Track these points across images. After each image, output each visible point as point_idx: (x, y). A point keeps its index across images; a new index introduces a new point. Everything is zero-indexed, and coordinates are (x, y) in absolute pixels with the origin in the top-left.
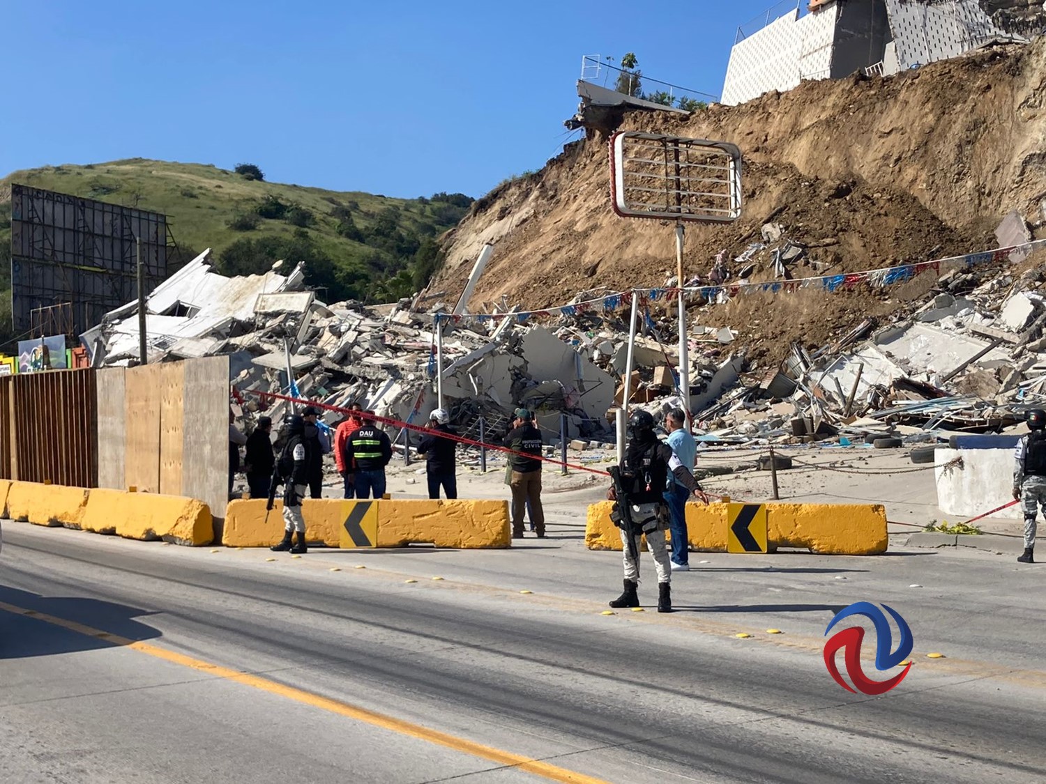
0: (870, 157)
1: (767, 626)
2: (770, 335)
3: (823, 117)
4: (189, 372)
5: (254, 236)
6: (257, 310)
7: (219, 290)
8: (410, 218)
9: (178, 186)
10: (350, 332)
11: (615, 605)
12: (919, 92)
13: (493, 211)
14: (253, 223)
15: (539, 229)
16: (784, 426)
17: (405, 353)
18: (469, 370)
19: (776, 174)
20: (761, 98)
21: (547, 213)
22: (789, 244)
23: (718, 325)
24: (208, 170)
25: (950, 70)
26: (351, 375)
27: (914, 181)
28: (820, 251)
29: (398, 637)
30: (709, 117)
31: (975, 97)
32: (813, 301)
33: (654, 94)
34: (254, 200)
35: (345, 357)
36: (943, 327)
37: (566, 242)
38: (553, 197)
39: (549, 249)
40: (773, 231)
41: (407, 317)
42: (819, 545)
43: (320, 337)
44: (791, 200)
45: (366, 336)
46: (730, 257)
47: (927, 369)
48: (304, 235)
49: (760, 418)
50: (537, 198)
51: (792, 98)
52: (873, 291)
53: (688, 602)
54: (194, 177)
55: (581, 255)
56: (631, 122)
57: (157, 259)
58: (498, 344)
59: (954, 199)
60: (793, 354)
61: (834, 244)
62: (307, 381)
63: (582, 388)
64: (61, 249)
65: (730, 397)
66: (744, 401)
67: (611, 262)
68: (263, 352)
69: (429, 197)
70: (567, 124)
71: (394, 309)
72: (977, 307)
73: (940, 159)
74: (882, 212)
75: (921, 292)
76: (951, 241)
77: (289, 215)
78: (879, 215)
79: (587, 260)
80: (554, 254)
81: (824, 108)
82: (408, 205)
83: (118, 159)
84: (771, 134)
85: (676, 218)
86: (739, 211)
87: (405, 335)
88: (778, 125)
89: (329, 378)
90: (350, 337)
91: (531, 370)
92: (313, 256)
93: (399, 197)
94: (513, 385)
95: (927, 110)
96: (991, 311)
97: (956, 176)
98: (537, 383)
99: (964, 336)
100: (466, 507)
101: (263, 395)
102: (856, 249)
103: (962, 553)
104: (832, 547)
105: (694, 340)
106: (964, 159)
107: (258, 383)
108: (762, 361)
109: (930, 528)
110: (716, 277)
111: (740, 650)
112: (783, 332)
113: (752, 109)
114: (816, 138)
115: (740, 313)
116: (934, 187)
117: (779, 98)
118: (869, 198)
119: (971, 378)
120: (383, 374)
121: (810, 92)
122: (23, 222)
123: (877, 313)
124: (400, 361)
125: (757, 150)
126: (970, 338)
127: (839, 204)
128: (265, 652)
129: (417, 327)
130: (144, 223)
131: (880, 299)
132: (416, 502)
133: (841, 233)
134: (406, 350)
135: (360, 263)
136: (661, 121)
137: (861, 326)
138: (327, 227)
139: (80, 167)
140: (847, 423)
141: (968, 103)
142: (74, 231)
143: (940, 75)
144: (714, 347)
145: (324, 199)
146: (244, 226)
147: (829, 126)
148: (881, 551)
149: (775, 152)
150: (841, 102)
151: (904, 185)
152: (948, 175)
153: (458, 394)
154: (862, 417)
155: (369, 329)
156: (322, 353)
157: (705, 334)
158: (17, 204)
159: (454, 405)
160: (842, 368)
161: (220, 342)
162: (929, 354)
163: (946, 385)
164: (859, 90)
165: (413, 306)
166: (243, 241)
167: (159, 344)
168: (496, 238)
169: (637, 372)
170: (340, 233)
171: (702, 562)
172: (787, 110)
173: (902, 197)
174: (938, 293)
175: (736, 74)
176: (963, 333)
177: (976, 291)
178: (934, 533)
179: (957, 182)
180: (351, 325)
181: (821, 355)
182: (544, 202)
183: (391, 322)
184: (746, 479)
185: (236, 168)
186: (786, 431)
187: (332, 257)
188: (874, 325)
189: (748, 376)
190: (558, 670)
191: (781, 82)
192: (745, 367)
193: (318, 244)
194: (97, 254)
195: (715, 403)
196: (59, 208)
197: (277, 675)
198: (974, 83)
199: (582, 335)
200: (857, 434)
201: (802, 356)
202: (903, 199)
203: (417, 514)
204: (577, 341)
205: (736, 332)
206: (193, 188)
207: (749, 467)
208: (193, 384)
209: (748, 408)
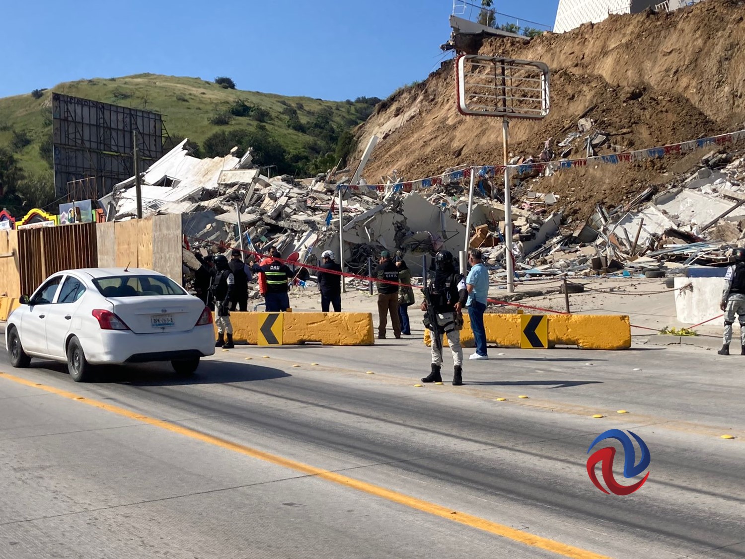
0: (656, 70)
1: (519, 394)
2: (582, 198)
3: (624, 41)
4: (156, 225)
5: (227, 129)
6: (219, 182)
7: (194, 168)
8: (340, 115)
9: (175, 93)
10: (283, 198)
11: (425, 380)
12: (692, 22)
13: (391, 110)
14: (227, 119)
15: (423, 123)
16: (588, 263)
17: (321, 212)
18: (364, 224)
19: (590, 82)
20: (581, 27)
21: (428, 112)
22: (597, 133)
23: (545, 191)
24: (197, 82)
25: (714, 7)
26: (284, 228)
27: (687, 87)
28: (619, 138)
29: (273, 400)
30: (543, 41)
31: (731, 26)
32: (613, 174)
33: (505, 25)
34: (228, 103)
35: (279, 215)
36: (703, 192)
37: (440, 132)
38: (432, 100)
39: (428, 137)
40: (586, 124)
41: (322, 187)
42: (583, 343)
43: (262, 201)
44: (599, 101)
45: (294, 200)
46: (554, 143)
47: (692, 222)
48: (263, 128)
49: (572, 257)
50: (422, 101)
51: (602, 27)
52: (656, 167)
53: (476, 379)
54: (186, 87)
55: (451, 142)
56: (488, 46)
57: (155, 145)
58: (385, 206)
59: (715, 100)
60: (596, 212)
61: (629, 133)
62: (252, 231)
63: (445, 237)
64: (88, 139)
65: (552, 242)
66: (562, 245)
67: (472, 147)
68: (223, 212)
69: (353, 100)
70: (443, 47)
71: (314, 181)
72: (728, 178)
73: (706, 71)
74: (664, 109)
75: (690, 167)
76: (713, 130)
77: (252, 113)
78: (662, 111)
79: (455, 145)
80: (432, 141)
81: (624, 35)
82: (338, 106)
83: (132, 74)
84: (587, 54)
85: (503, 116)
86: (548, 111)
87: (321, 199)
88: (591, 47)
89: (267, 229)
90: (283, 201)
91: (409, 224)
92: (269, 143)
93: (332, 100)
94: (396, 235)
95: (697, 36)
96: (738, 180)
97: (717, 84)
98: (413, 233)
99: (718, 198)
100: (343, 318)
101: (222, 242)
102: (645, 136)
103: (683, 349)
104: (592, 344)
105: (528, 202)
106: (723, 71)
107: (218, 233)
108: (575, 217)
109: (663, 332)
110: (545, 157)
111: (496, 408)
112: (591, 196)
113: (574, 35)
114: (618, 56)
115: (561, 183)
116: (701, 91)
117: (593, 28)
118: (655, 100)
119: (720, 228)
120: (305, 227)
121: (615, 23)
122: (61, 119)
123: (657, 182)
124: (318, 218)
125: (576, 65)
126: (722, 200)
127: (633, 104)
128: (182, 409)
129: (330, 194)
130: (146, 120)
131: (660, 172)
132: (309, 314)
133: (634, 125)
134: (321, 210)
135: (302, 148)
136: (509, 45)
137: (646, 192)
138: (280, 122)
139: (106, 80)
140: (631, 260)
141: (726, 31)
142: (97, 126)
143: (707, 10)
144: (542, 207)
145: (279, 102)
146: (220, 122)
147: (628, 48)
148: (626, 347)
149: (589, 67)
150: (637, 30)
151: (680, 90)
152: (712, 82)
153: (357, 241)
154: (642, 256)
155: (296, 195)
156: (263, 213)
157: (536, 198)
158: (57, 107)
159: (355, 248)
160: (631, 222)
161: (193, 205)
162: (693, 212)
163: (704, 234)
164: (650, 22)
165: (327, 179)
166: (219, 132)
167: (152, 206)
168: (393, 130)
169: (486, 225)
170: (289, 126)
171: (500, 354)
172: (599, 36)
173: (678, 99)
174: (702, 167)
175: (564, 10)
176: (717, 196)
177: (729, 166)
178: (666, 335)
179: (717, 88)
180: (283, 193)
181: (617, 212)
182: (427, 103)
183: (312, 190)
184: (550, 299)
185: (216, 80)
186: (588, 266)
187: (283, 144)
188: (655, 190)
189: (565, 228)
190: (369, 420)
191: (596, 15)
192: (563, 221)
193: (273, 135)
194: (113, 143)
195: (541, 247)
196: (86, 109)
197: (185, 423)
198: (731, 16)
199: (449, 199)
200: (636, 268)
201: (603, 213)
202: (679, 100)
203: (310, 322)
204: (445, 203)
205: (558, 196)
206: (185, 95)
207: (554, 291)
208: (158, 233)
209: (564, 251)
